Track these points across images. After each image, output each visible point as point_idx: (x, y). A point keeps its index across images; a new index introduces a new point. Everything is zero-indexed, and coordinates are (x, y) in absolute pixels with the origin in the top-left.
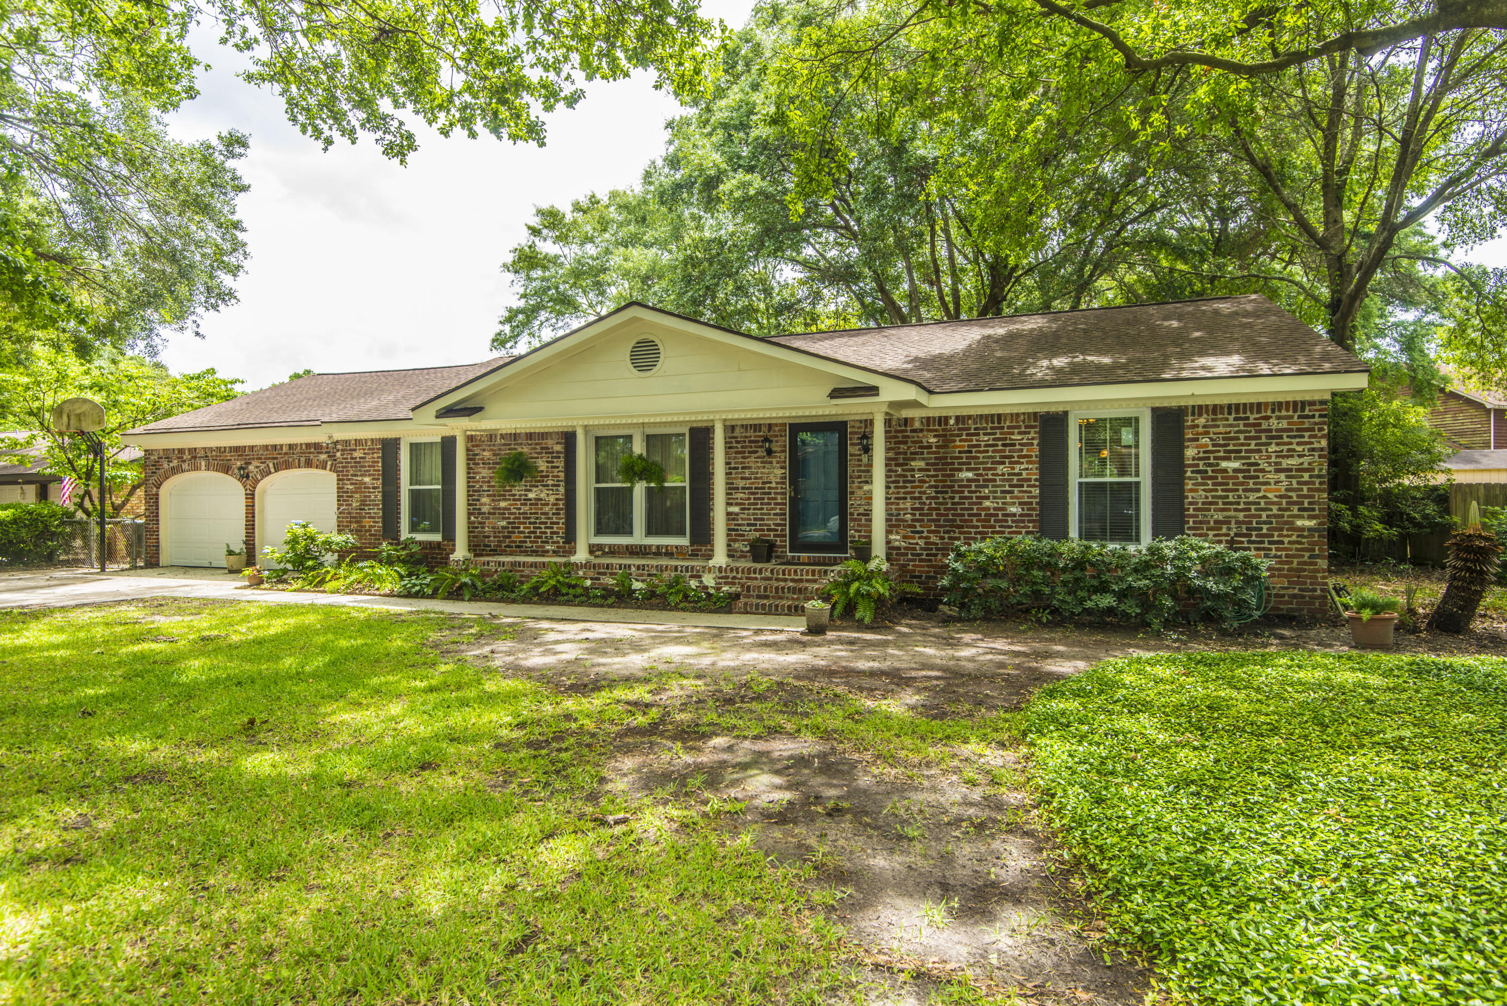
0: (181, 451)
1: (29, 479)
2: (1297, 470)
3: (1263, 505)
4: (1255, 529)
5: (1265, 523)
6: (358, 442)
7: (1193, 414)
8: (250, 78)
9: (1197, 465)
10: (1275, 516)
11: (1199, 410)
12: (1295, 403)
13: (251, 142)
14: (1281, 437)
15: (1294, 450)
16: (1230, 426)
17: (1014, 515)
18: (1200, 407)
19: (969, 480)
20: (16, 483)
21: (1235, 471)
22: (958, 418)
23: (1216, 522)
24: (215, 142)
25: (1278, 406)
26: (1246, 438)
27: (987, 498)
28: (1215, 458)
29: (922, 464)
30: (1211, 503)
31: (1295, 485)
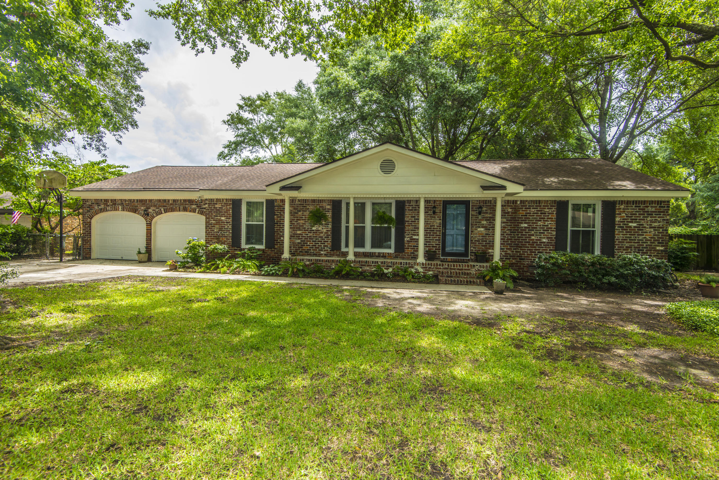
0: (106, 200)
2: (658, 228)
3: (644, 241)
4: (641, 250)
5: (645, 248)
6: (218, 200)
7: (619, 204)
9: (620, 224)
10: (649, 245)
11: (622, 202)
12: (658, 201)
14: (652, 214)
15: (657, 220)
16: (633, 209)
17: (545, 243)
18: (622, 201)
19: (525, 227)
21: (634, 227)
22: (521, 201)
23: (626, 247)
24: (131, 44)
25: (652, 202)
26: (639, 214)
27: (533, 235)
28: (627, 222)
29: (505, 220)
30: (625, 240)
31: (657, 233)
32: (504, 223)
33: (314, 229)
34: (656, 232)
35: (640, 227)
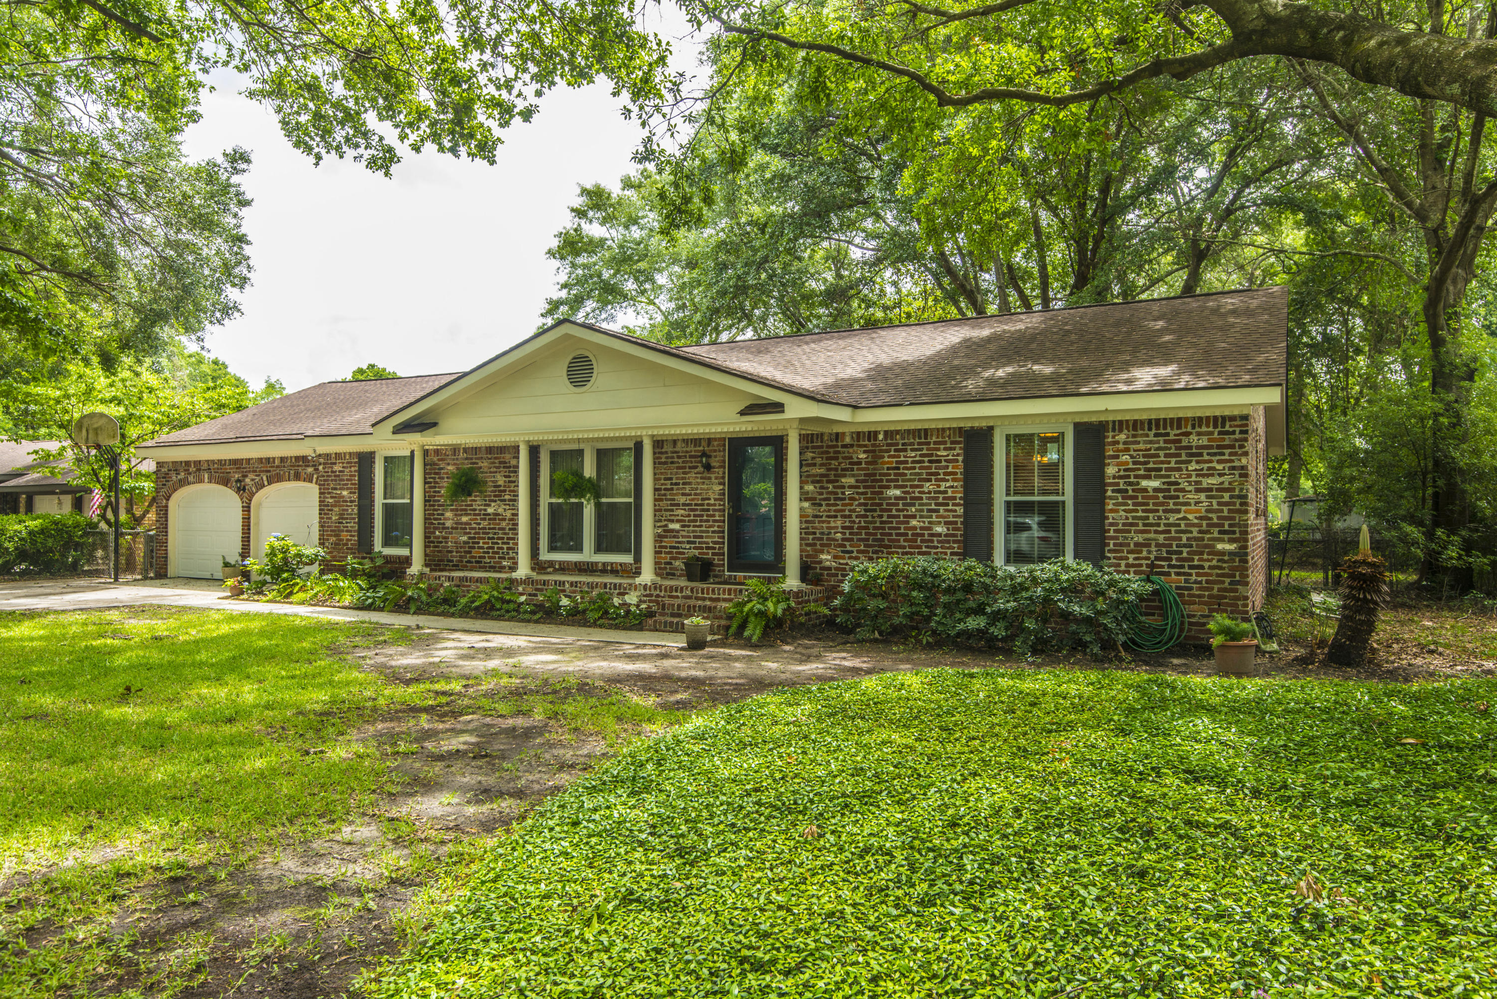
0: (188, 463)
1: (66, 489)
2: (1218, 490)
3: (1183, 527)
4: (1176, 552)
5: (1185, 546)
6: (338, 455)
7: (1114, 430)
8: (251, 94)
9: (1118, 484)
10: (1196, 539)
11: (1120, 425)
12: (1216, 418)
13: (253, 157)
14: (1201, 455)
15: (1214, 469)
16: (1151, 442)
17: (940, 535)
18: (1121, 422)
19: (897, 498)
20: (54, 493)
21: (1156, 490)
22: (886, 432)
23: (1136, 544)
24: (220, 160)
25: (1198, 421)
26: (1166, 456)
27: (914, 517)
28: (1136, 477)
29: (851, 481)
30: (1131, 525)
31: (1215, 506)
32: (850, 487)
33: (490, 510)
34: (1214, 502)
35: (1171, 491)
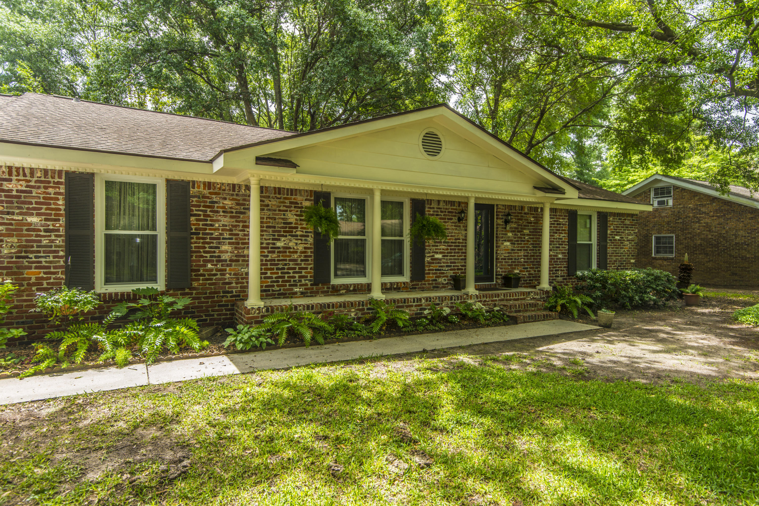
3: (624, 254)
9: (610, 237)
10: (626, 258)
11: (611, 214)
14: (628, 227)
16: (618, 222)
17: (560, 259)
21: (618, 240)
23: (614, 261)
25: (628, 215)
26: (621, 227)
28: (614, 235)
29: (528, 232)
30: (613, 253)
32: (528, 235)
34: (630, 245)
35: (622, 241)
